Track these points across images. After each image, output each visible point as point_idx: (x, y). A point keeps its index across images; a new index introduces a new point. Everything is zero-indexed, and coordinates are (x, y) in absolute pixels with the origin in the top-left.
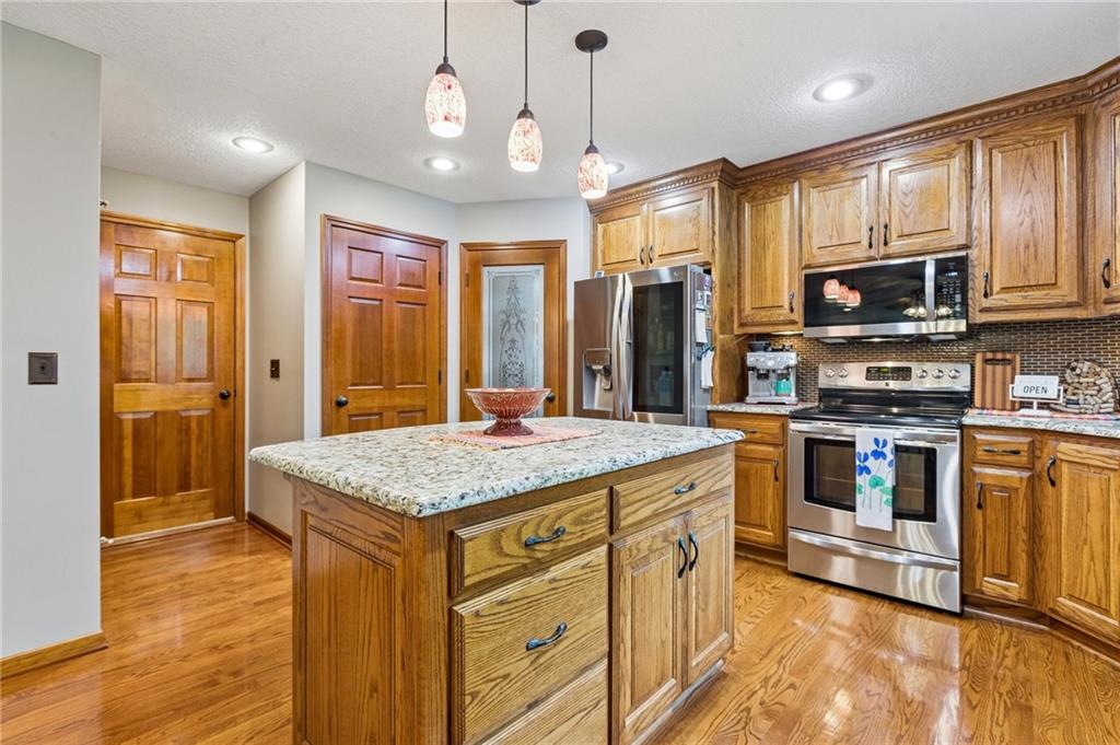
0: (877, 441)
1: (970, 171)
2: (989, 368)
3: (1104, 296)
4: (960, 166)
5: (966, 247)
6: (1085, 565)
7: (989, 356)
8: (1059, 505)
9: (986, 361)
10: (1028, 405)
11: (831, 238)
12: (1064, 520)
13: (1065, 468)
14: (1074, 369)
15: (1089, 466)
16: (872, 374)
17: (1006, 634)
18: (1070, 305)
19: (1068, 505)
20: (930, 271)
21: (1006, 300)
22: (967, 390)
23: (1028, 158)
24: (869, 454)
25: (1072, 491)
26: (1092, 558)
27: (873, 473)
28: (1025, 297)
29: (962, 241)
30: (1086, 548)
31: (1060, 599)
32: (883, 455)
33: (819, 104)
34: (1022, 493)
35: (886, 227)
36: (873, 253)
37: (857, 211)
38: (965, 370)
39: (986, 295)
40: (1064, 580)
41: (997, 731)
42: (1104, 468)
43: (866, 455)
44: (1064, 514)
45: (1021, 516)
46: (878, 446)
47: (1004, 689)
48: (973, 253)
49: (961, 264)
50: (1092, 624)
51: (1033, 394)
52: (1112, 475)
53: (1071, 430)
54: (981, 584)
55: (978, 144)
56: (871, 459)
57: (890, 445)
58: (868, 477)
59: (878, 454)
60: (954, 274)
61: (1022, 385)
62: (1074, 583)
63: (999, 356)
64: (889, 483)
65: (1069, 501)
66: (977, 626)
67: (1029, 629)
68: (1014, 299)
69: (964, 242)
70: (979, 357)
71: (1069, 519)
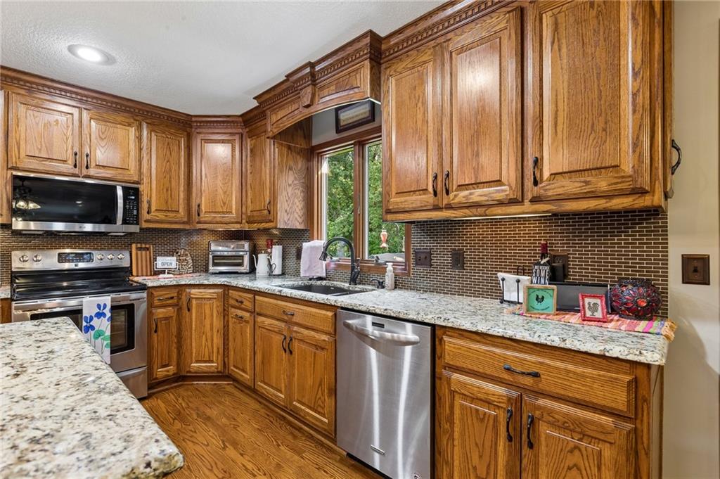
0: (99, 306)
1: (140, 138)
2: (139, 252)
3: (197, 220)
4: (135, 134)
5: (138, 183)
6: (203, 344)
7: (139, 245)
8: (191, 319)
9: (138, 249)
10: (163, 272)
11: (40, 150)
12: (194, 326)
13: (194, 302)
14: (177, 253)
15: (205, 298)
16: (62, 258)
17: (171, 394)
18: (184, 223)
19: (196, 319)
20: (120, 192)
21: (158, 217)
22: (129, 265)
23: (168, 144)
24: (93, 316)
25: (197, 312)
26: (207, 340)
27: (96, 329)
28: (166, 216)
29: (136, 179)
30: (204, 336)
31: (193, 365)
32: (104, 315)
33: (70, 55)
34: (174, 318)
35: (87, 156)
36: (76, 171)
37: (65, 138)
38: (127, 255)
39: (148, 213)
40: (194, 355)
41: (210, 434)
42: (211, 298)
43: (91, 316)
44: (194, 323)
45: (174, 330)
46: (100, 309)
47: (195, 416)
48: (141, 188)
49: (136, 192)
50: (206, 369)
51: (166, 266)
52: (214, 300)
53: (198, 283)
54: (156, 375)
55: (145, 125)
56: (95, 319)
57: (109, 307)
58: (93, 332)
59: (99, 315)
60: (133, 197)
61: (161, 262)
62: (199, 354)
63: (143, 246)
64: (108, 333)
65: (196, 316)
66: (157, 398)
67: (176, 387)
68: (161, 216)
69: (137, 180)
70: (134, 246)
71: (196, 325)
